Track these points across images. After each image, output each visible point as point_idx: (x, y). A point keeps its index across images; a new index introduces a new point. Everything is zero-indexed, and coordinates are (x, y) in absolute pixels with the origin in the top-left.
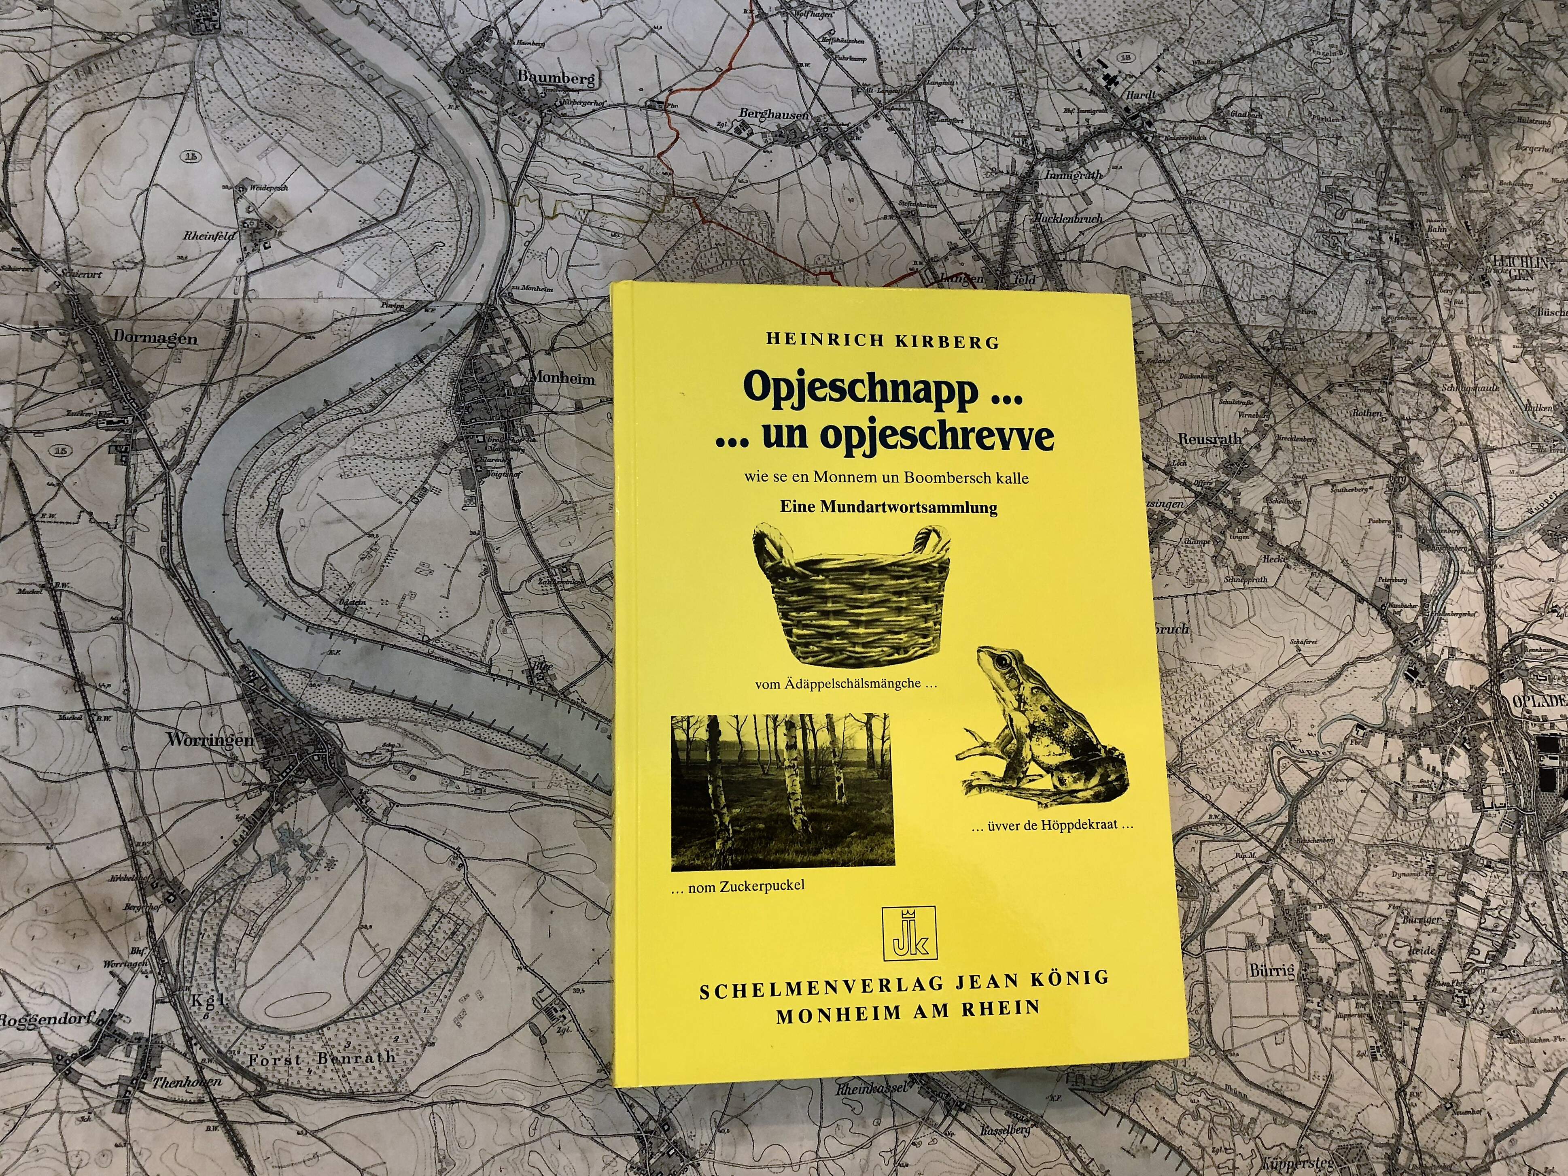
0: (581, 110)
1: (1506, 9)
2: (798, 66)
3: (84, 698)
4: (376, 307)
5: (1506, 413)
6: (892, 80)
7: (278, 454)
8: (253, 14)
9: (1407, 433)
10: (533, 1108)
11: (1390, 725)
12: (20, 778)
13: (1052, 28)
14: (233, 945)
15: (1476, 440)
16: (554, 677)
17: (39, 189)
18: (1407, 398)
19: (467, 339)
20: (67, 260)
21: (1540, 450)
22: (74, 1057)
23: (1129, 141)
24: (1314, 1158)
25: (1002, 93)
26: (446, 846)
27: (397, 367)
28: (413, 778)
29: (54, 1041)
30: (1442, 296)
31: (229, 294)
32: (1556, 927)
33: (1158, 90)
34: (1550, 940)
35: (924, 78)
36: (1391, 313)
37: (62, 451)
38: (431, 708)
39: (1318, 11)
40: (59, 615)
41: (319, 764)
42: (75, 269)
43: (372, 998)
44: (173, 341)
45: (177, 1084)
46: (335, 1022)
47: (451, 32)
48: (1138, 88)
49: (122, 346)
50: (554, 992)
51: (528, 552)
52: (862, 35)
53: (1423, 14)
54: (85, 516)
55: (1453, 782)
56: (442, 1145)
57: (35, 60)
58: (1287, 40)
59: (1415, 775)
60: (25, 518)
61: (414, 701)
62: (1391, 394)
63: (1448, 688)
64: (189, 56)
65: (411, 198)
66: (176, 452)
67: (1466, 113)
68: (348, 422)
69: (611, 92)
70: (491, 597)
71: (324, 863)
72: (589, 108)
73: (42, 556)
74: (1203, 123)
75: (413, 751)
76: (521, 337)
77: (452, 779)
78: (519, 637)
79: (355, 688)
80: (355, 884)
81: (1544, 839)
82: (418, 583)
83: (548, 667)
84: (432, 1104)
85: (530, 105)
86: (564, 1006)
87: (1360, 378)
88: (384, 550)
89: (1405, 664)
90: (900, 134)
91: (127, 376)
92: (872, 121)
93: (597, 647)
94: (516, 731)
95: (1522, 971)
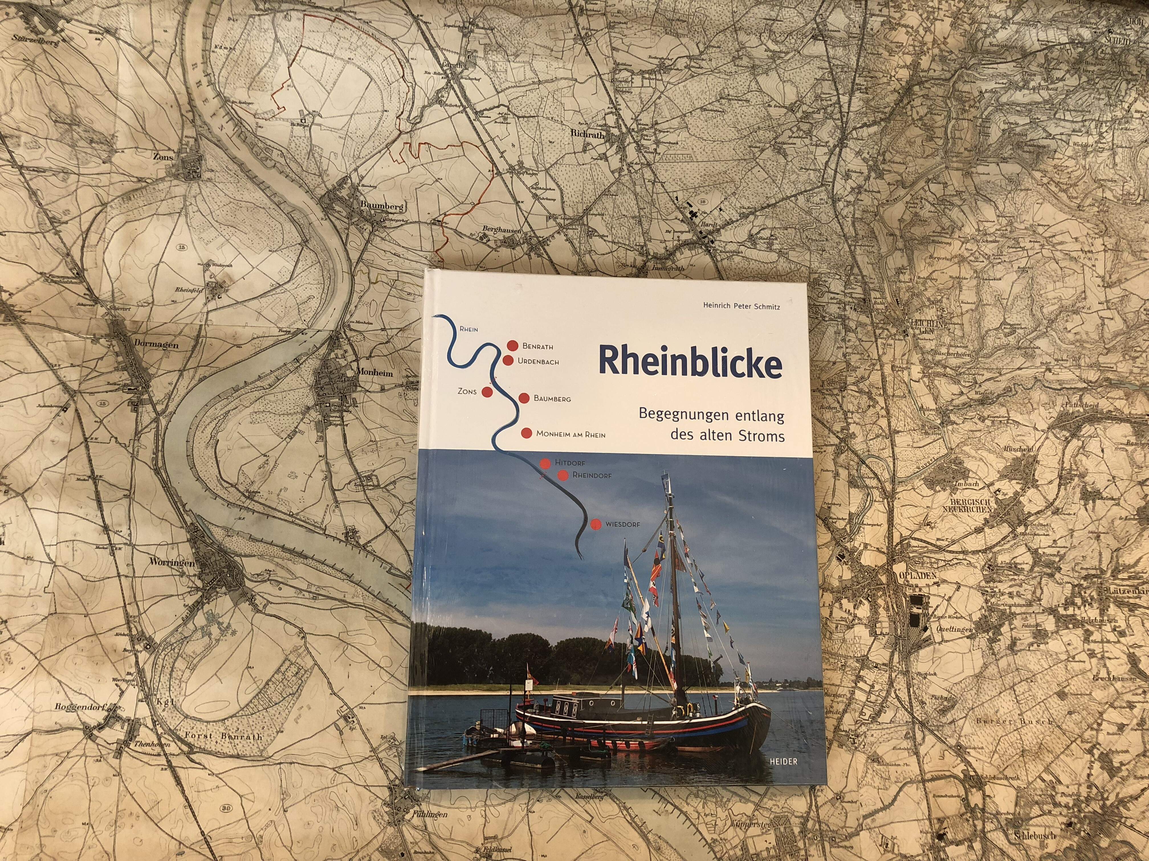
0: (394, 224)
1: (930, 177)
2: (517, 203)
3: (109, 537)
4: (275, 332)
5: (908, 411)
6: (569, 212)
7: (218, 410)
8: (218, 169)
9: (850, 420)
10: (334, 769)
11: (826, 585)
12: (74, 579)
13: (662, 184)
14: (180, 673)
15: (889, 426)
16: (359, 537)
17: (100, 262)
18: (853, 399)
19: (323, 350)
20: (113, 301)
21: (926, 433)
22: (94, 728)
23: (700, 251)
24: (760, 822)
25: (631, 220)
26: (296, 626)
27: (285, 364)
28: (280, 589)
29: (85, 719)
30: (879, 341)
31: (197, 322)
32: (910, 703)
33: (719, 222)
34: (906, 710)
35: (587, 211)
36: (848, 350)
37: (103, 404)
38: (292, 551)
39: (814, 180)
40: (97, 493)
41: (230, 579)
42: (117, 305)
43: (252, 705)
44: (165, 346)
45: (147, 745)
46: (231, 717)
47: (325, 179)
48: (708, 221)
49: (138, 348)
50: (349, 708)
51: (349, 468)
52: (554, 186)
53: (878, 180)
54: (113, 440)
55: (859, 619)
56: (284, 785)
57: (100, 191)
58: (795, 196)
59: (838, 614)
60: (82, 440)
61: (283, 547)
62: (843, 397)
63: (862, 566)
64: (183, 192)
65: (298, 271)
66: (164, 407)
67: (901, 237)
68: (257, 394)
69: (411, 215)
70: (328, 492)
71: (230, 632)
72: (399, 223)
73: (90, 461)
74: (741, 244)
75: (281, 574)
76: (354, 350)
77: (301, 590)
78: (342, 516)
79: (252, 539)
80: (246, 644)
81: (910, 653)
82: (289, 483)
83: (357, 532)
84: (280, 763)
85: (367, 220)
86: (354, 716)
87: (826, 387)
88: (271, 464)
89: (838, 551)
90: (572, 243)
91: (140, 365)
92: (556, 235)
93: (384, 522)
94: (337, 566)
95: (889, 726)
